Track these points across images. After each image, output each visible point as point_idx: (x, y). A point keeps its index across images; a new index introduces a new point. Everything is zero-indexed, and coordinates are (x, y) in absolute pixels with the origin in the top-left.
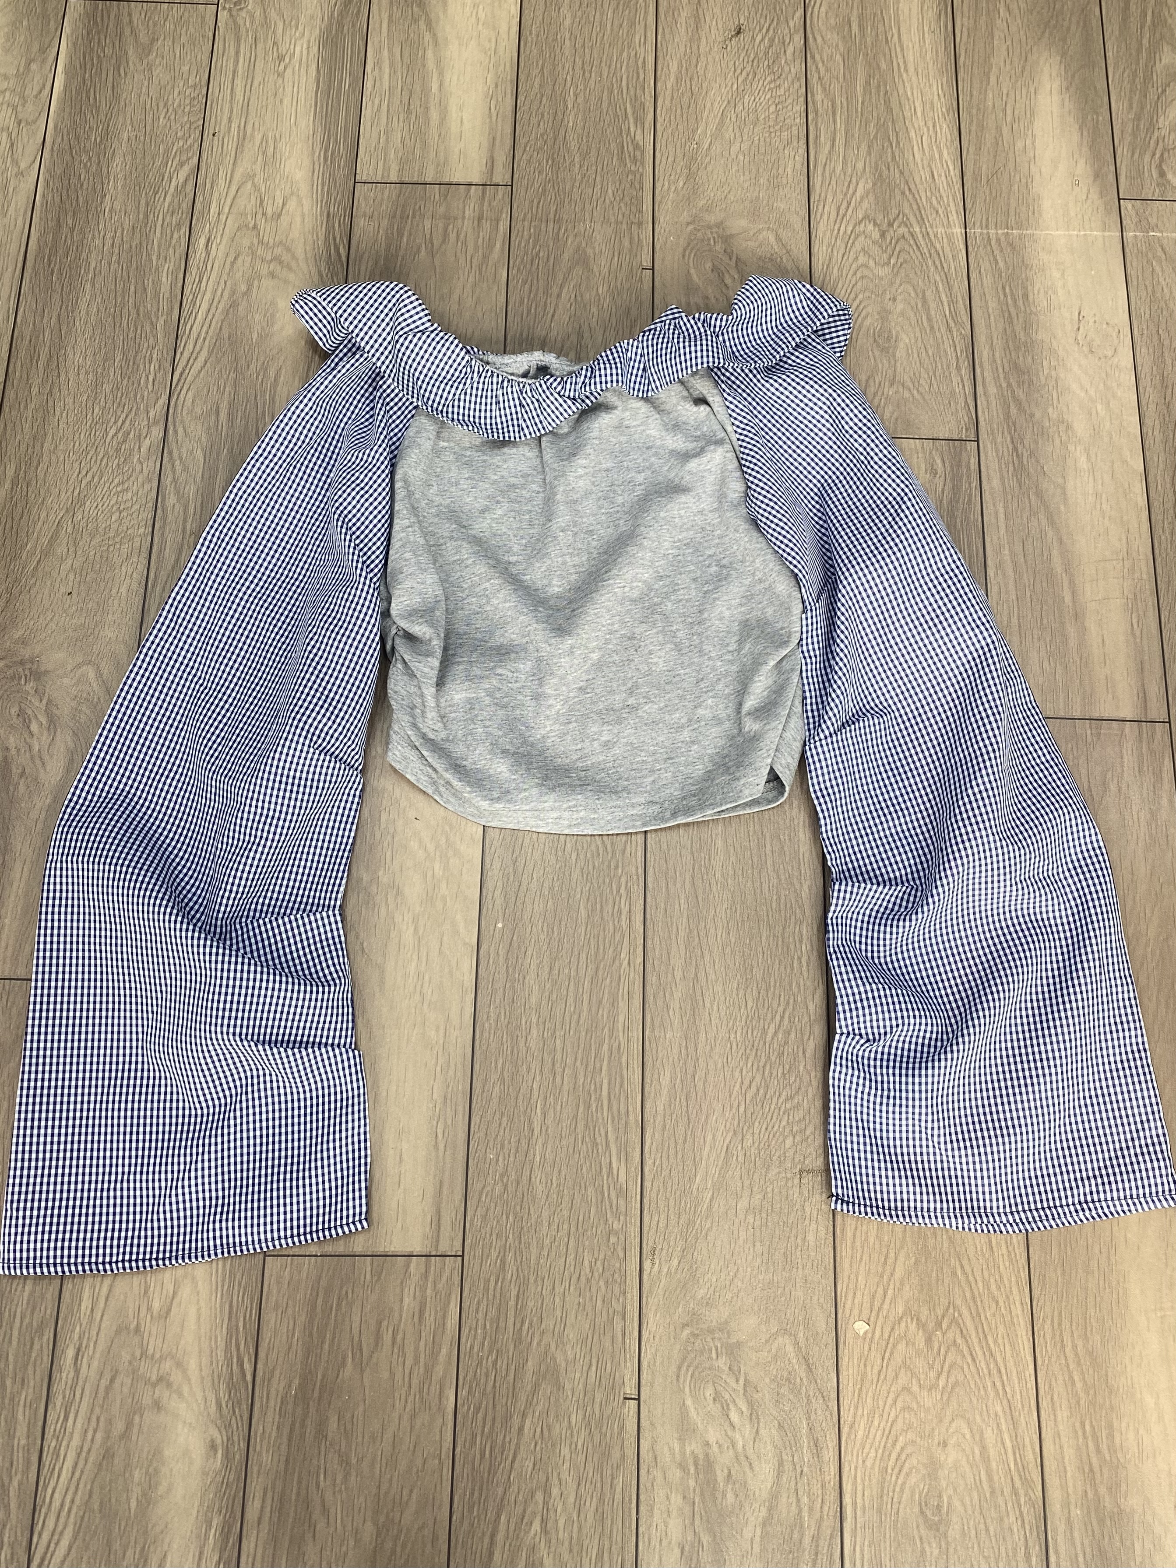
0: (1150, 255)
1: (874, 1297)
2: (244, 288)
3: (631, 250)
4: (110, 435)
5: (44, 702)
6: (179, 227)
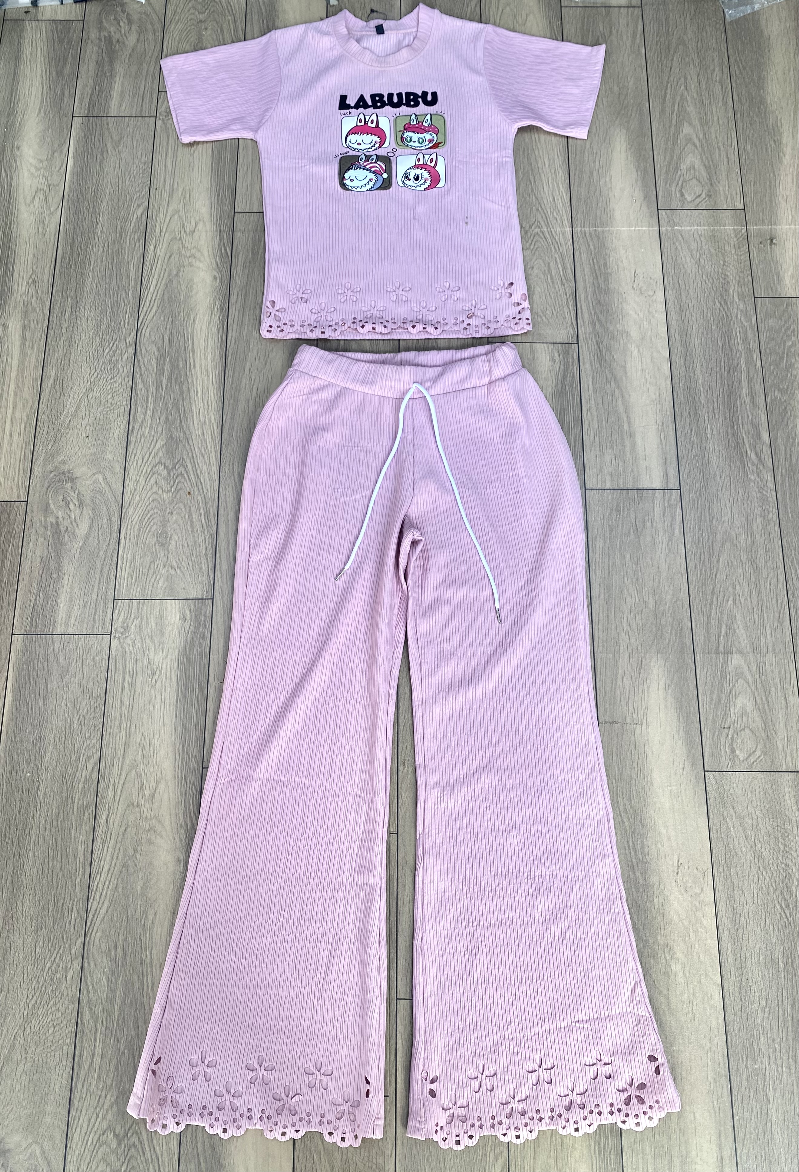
0: (675, 240)
2: (175, 272)
4: (106, 352)
5: (76, 493)
6: (139, 240)
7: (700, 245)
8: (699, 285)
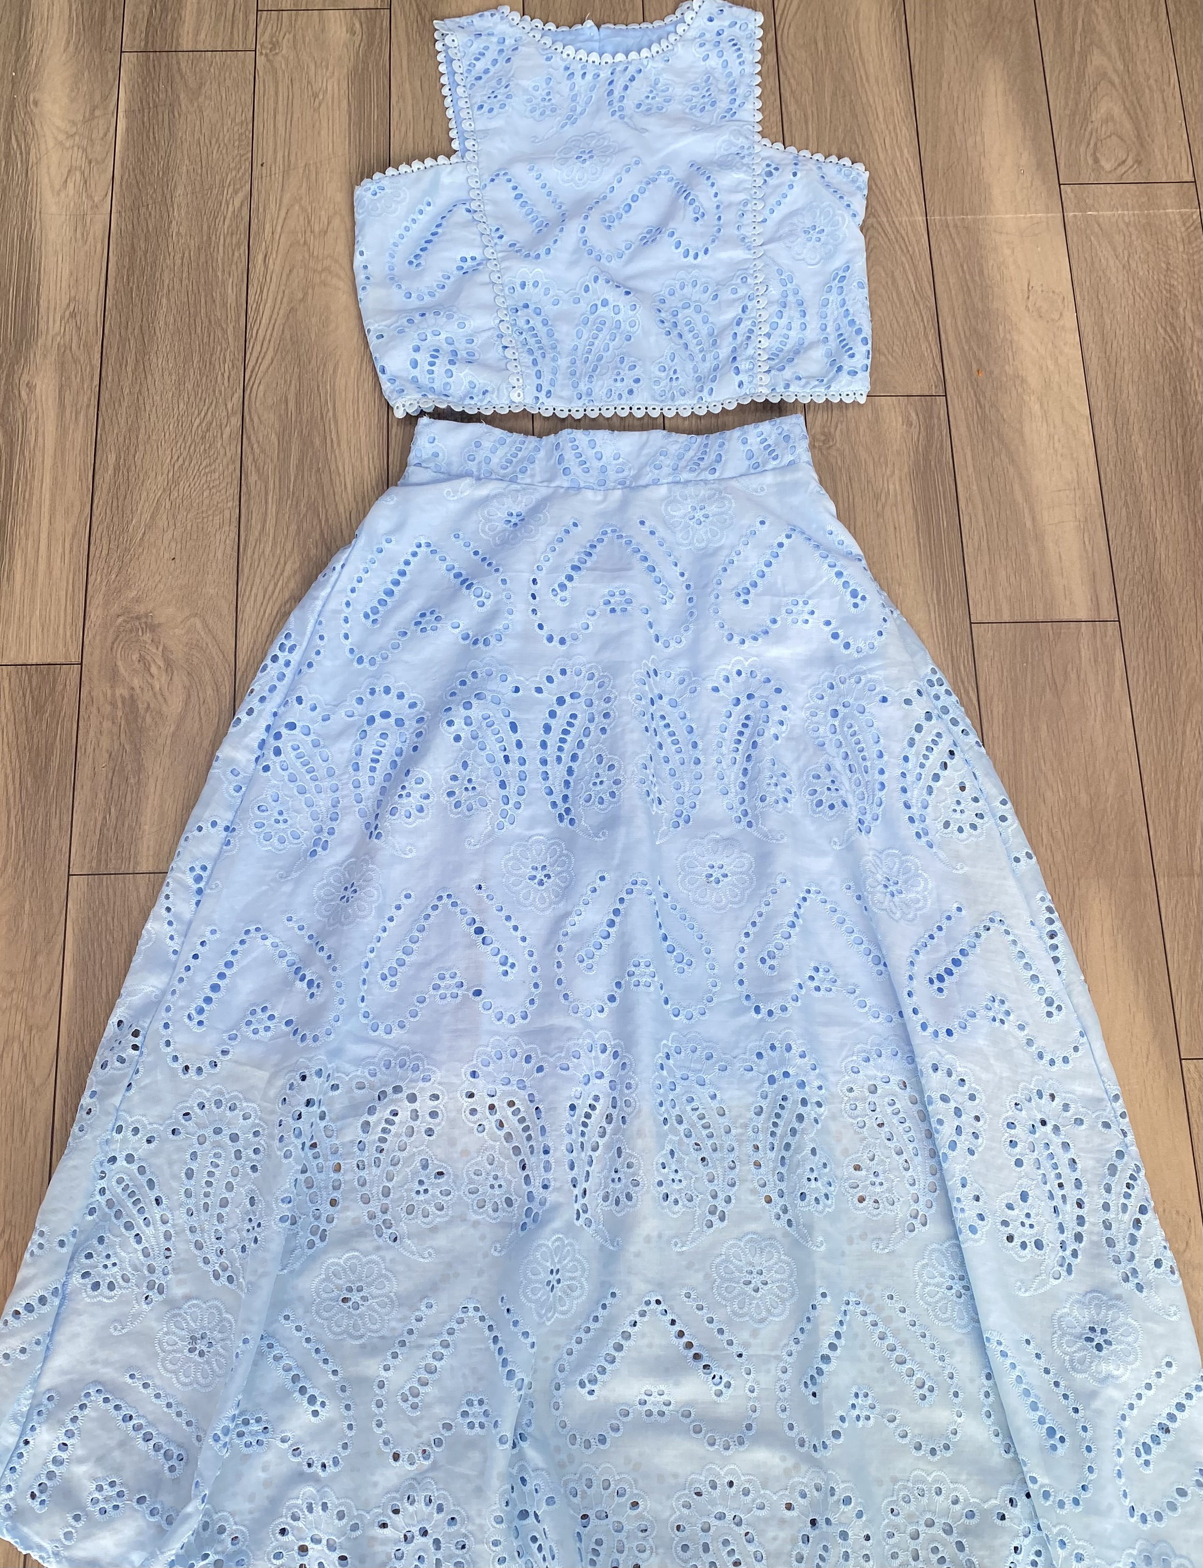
0: (1088, 232)
4: (195, 425)
5: (161, 649)
6: (238, 245)
7: (1128, 240)
8: (1131, 302)
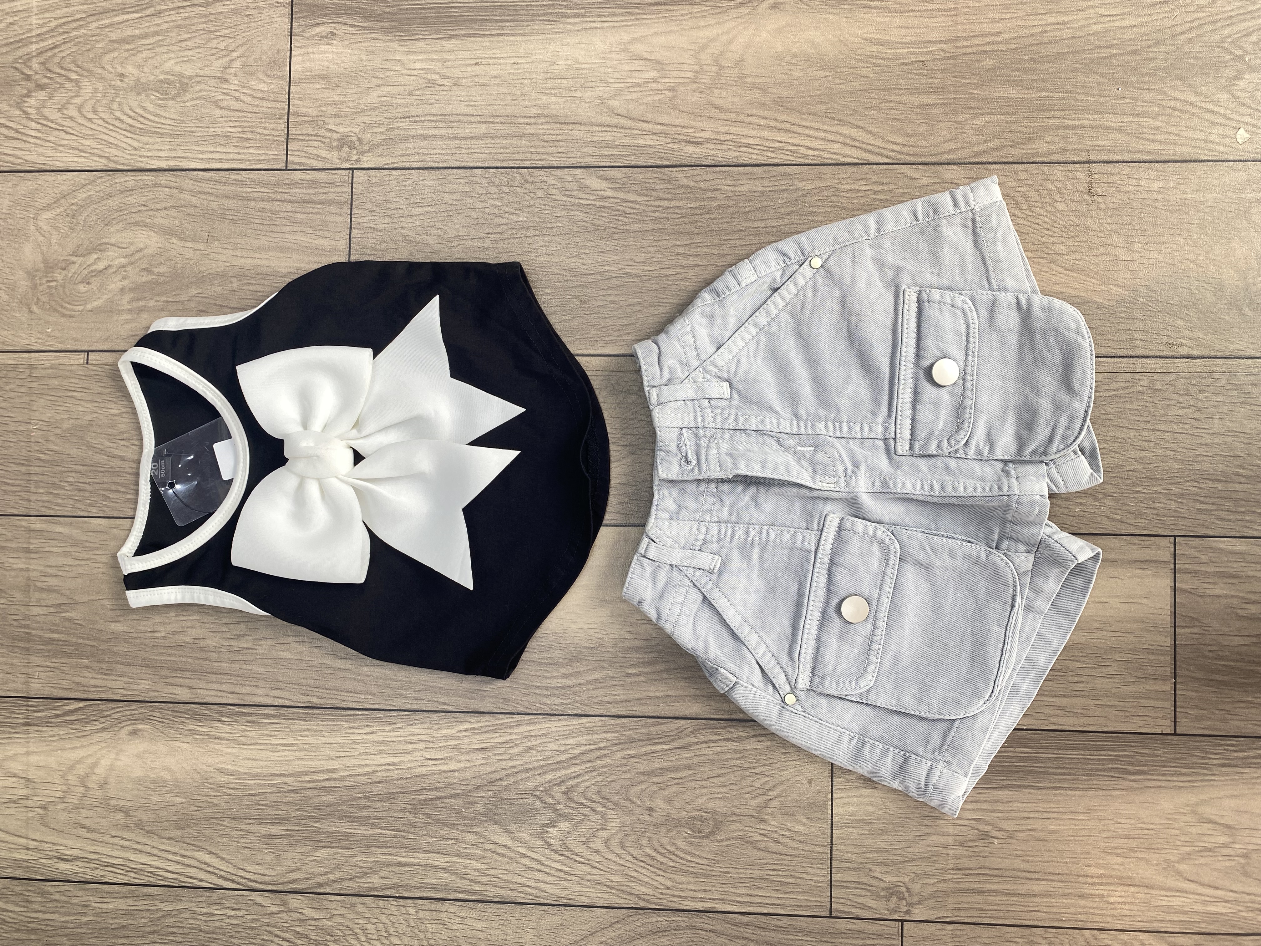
1: (1213, 123)
3: (66, 377)
